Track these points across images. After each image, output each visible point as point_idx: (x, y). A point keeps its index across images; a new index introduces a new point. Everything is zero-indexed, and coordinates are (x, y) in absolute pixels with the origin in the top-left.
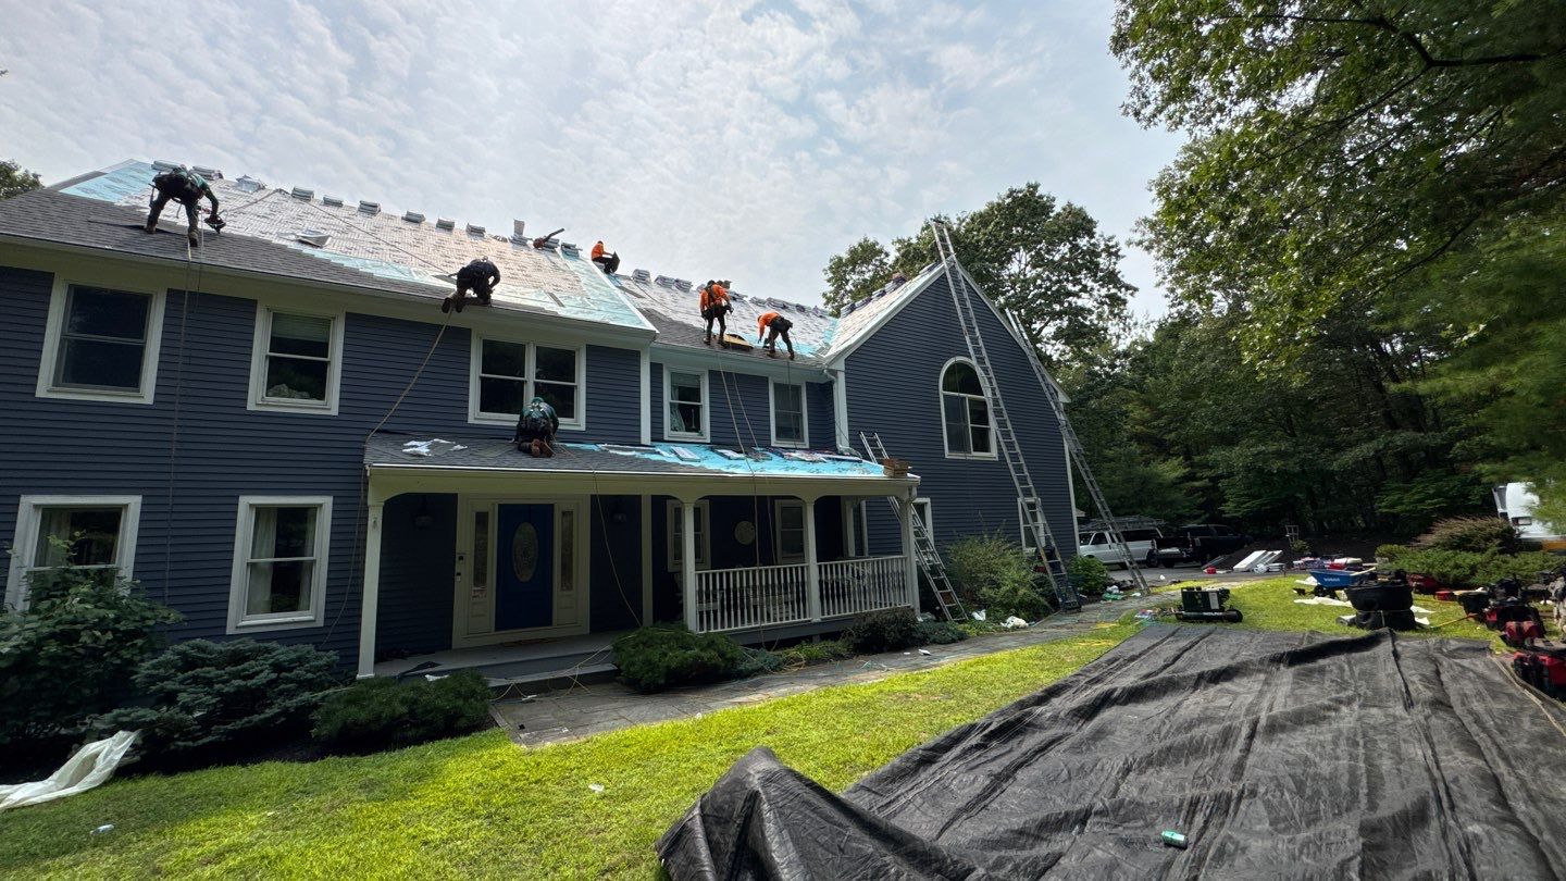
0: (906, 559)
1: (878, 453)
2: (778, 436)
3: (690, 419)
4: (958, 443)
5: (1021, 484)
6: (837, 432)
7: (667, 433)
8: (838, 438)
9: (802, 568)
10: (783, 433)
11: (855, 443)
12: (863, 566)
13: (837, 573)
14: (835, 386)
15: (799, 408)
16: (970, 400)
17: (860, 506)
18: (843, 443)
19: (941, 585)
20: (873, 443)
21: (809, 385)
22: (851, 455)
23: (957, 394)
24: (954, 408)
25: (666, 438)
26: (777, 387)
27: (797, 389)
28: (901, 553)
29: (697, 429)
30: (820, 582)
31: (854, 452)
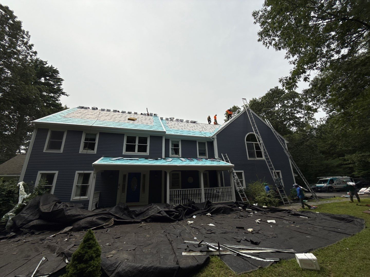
0: (232, 188)
1: (226, 159)
2: (199, 155)
3: (176, 152)
4: (251, 155)
5: (269, 167)
6: (215, 154)
7: (170, 155)
8: (215, 155)
9: (200, 190)
10: (200, 154)
11: (220, 157)
12: (220, 189)
13: (212, 191)
14: (214, 142)
15: (205, 148)
16: (255, 144)
17: (222, 173)
18: (216, 156)
19: (243, 195)
20: (225, 156)
21: (208, 142)
22: (219, 159)
23: (250, 142)
24: (250, 146)
25: (170, 156)
26: (199, 143)
27: (204, 143)
28: (230, 186)
29: (178, 154)
30: (205, 194)
31: (219, 158)
